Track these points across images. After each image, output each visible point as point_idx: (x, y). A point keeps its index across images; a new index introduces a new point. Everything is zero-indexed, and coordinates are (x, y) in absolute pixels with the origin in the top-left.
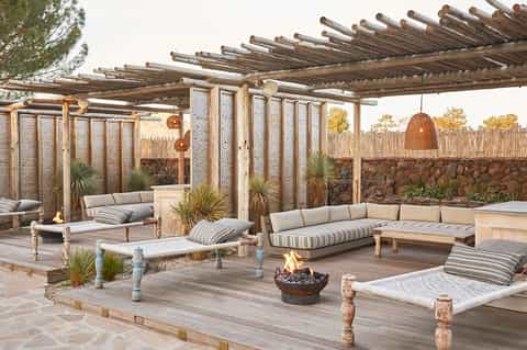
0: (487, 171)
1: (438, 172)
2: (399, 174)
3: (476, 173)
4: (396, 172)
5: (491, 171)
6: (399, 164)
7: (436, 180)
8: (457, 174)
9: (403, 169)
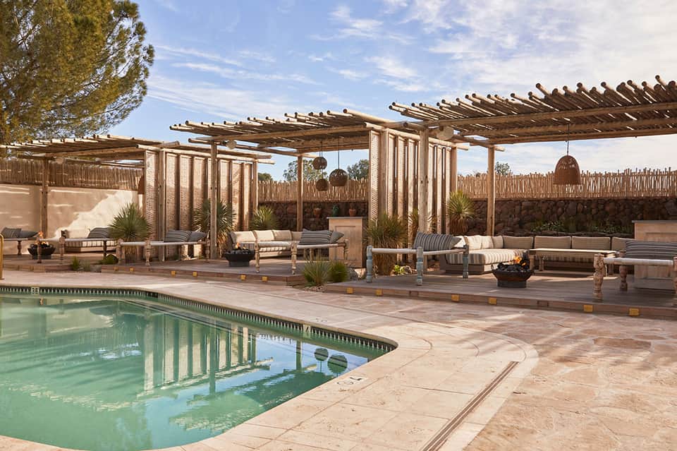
0: (603, 209)
1: (560, 210)
2: (523, 212)
3: (594, 211)
4: (521, 211)
5: (608, 208)
6: (523, 203)
7: (558, 217)
8: (577, 212)
9: (527, 208)
